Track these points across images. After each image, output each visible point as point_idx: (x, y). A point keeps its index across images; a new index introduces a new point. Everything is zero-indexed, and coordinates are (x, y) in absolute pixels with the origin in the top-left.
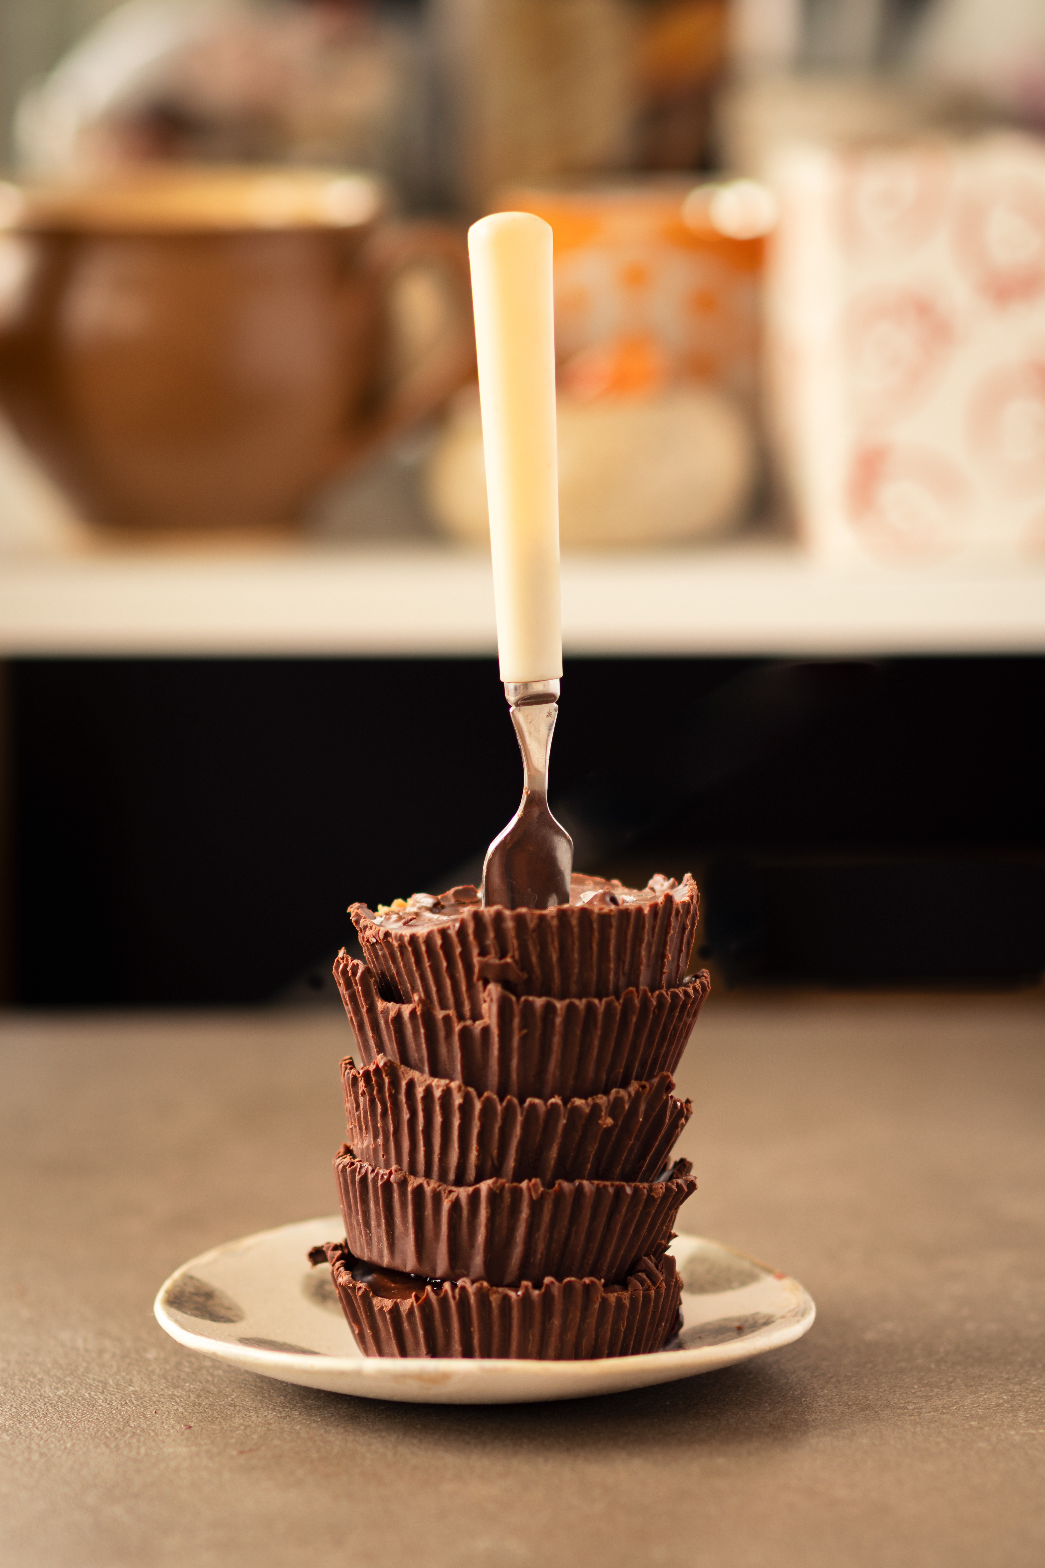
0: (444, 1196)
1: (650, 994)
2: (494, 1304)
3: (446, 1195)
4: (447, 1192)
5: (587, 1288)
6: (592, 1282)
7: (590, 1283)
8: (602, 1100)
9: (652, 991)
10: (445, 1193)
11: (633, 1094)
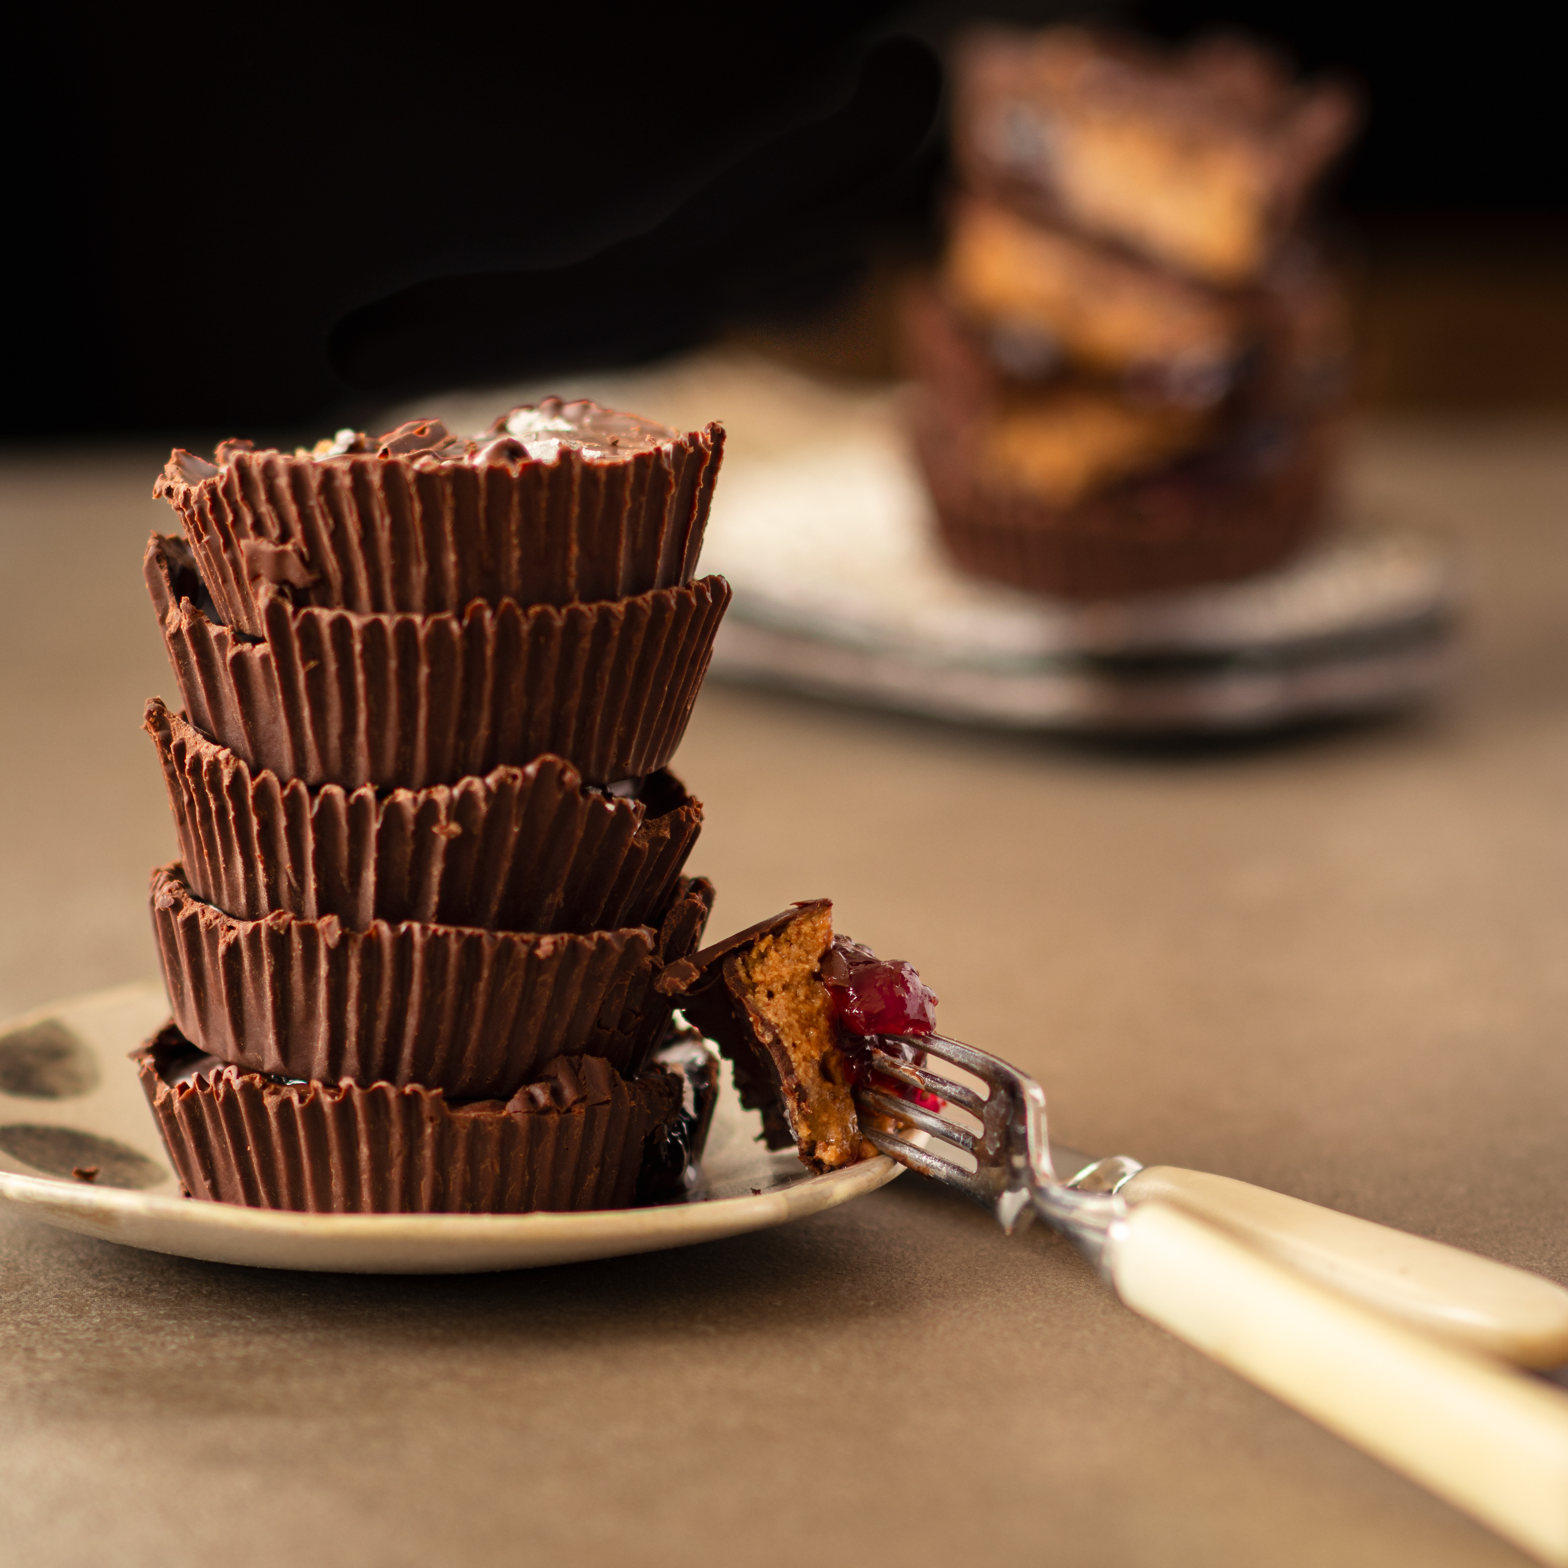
0: (221, 933)
1: (519, 612)
2: (271, 1112)
3: (223, 932)
4: (225, 928)
5: (410, 1102)
6: (415, 1092)
7: (411, 1093)
8: (441, 794)
9: (525, 607)
10: (222, 929)
11: (493, 787)
